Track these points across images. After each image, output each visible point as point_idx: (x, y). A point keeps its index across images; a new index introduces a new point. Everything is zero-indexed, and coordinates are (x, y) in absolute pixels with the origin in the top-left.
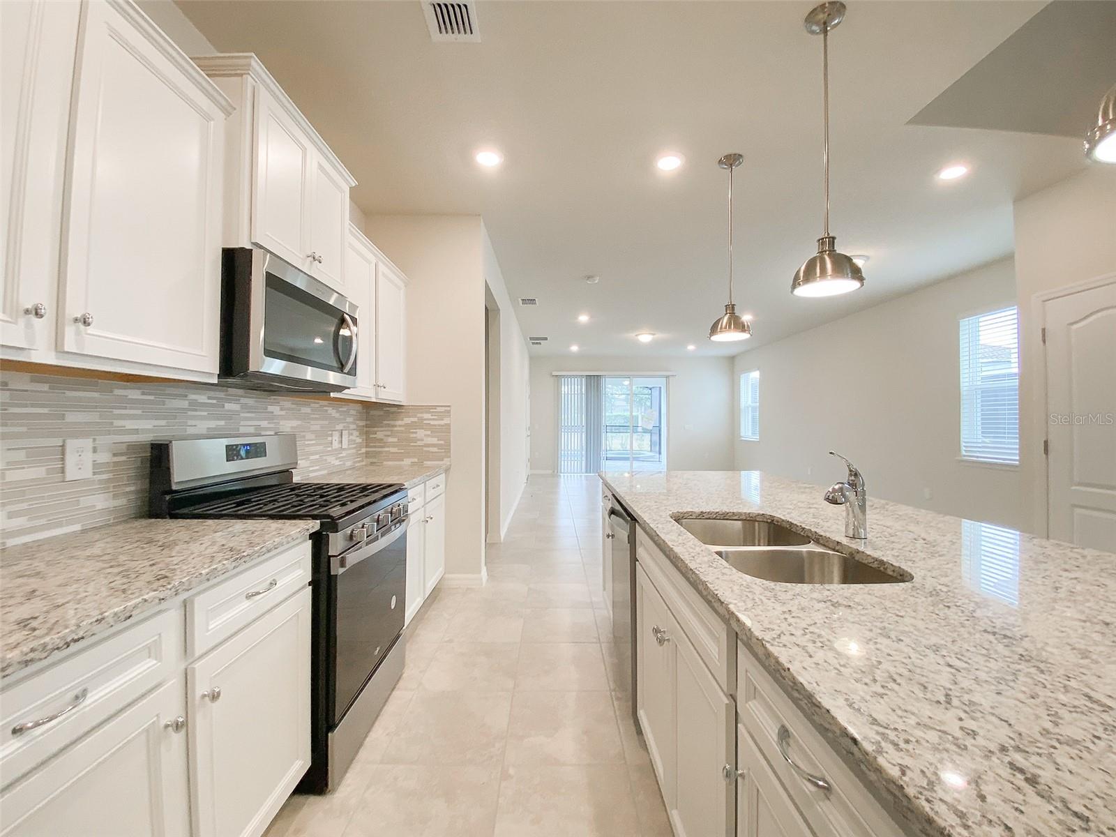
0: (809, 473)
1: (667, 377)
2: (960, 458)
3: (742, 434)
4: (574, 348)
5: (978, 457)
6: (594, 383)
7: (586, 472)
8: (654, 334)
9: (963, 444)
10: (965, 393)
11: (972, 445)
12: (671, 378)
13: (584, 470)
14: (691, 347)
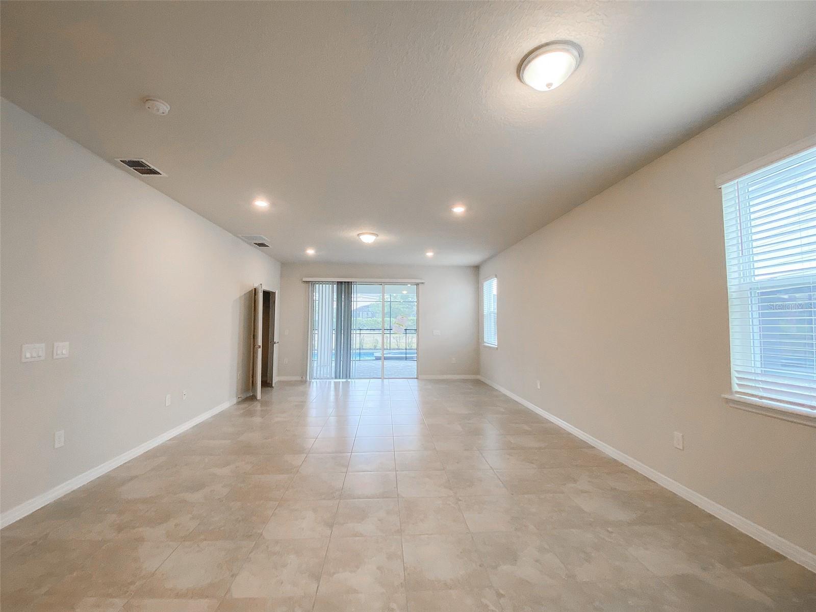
0: (539, 387)
1: (417, 284)
2: (730, 397)
3: (485, 340)
4: (311, 252)
5: (761, 398)
6: (345, 288)
7: (336, 378)
8: (377, 235)
9: (734, 374)
10: (734, 295)
11: (750, 377)
12: (420, 285)
13: (333, 375)
14: (430, 254)
